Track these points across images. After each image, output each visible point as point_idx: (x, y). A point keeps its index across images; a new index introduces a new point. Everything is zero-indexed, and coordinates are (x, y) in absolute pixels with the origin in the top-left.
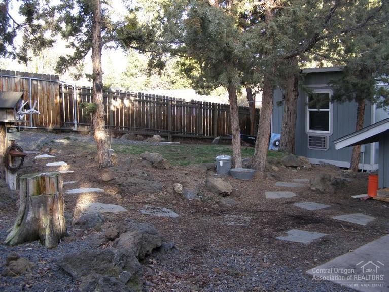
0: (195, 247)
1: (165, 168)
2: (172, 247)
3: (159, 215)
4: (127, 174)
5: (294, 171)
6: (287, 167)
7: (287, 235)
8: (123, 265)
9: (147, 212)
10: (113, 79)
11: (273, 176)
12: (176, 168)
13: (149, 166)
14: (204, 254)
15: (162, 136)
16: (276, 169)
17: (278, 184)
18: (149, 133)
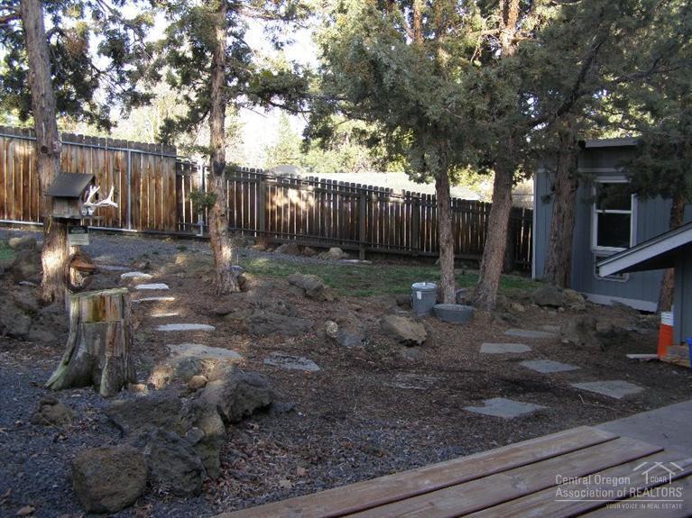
0: (328, 413)
1: (326, 300)
2: (289, 409)
3: (289, 366)
4: (254, 305)
5: (553, 313)
6: (541, 306)
7: (483, 405)
8: (194, 419)
9: (274, 362)
10: (289, 153)
11: (504, 319)
12: (344, 299)
13: (299, 294)
14: (338, 423)
15: (344, 250)
16: (521, 308)
17: (512, 332)
18: (325, 244)
